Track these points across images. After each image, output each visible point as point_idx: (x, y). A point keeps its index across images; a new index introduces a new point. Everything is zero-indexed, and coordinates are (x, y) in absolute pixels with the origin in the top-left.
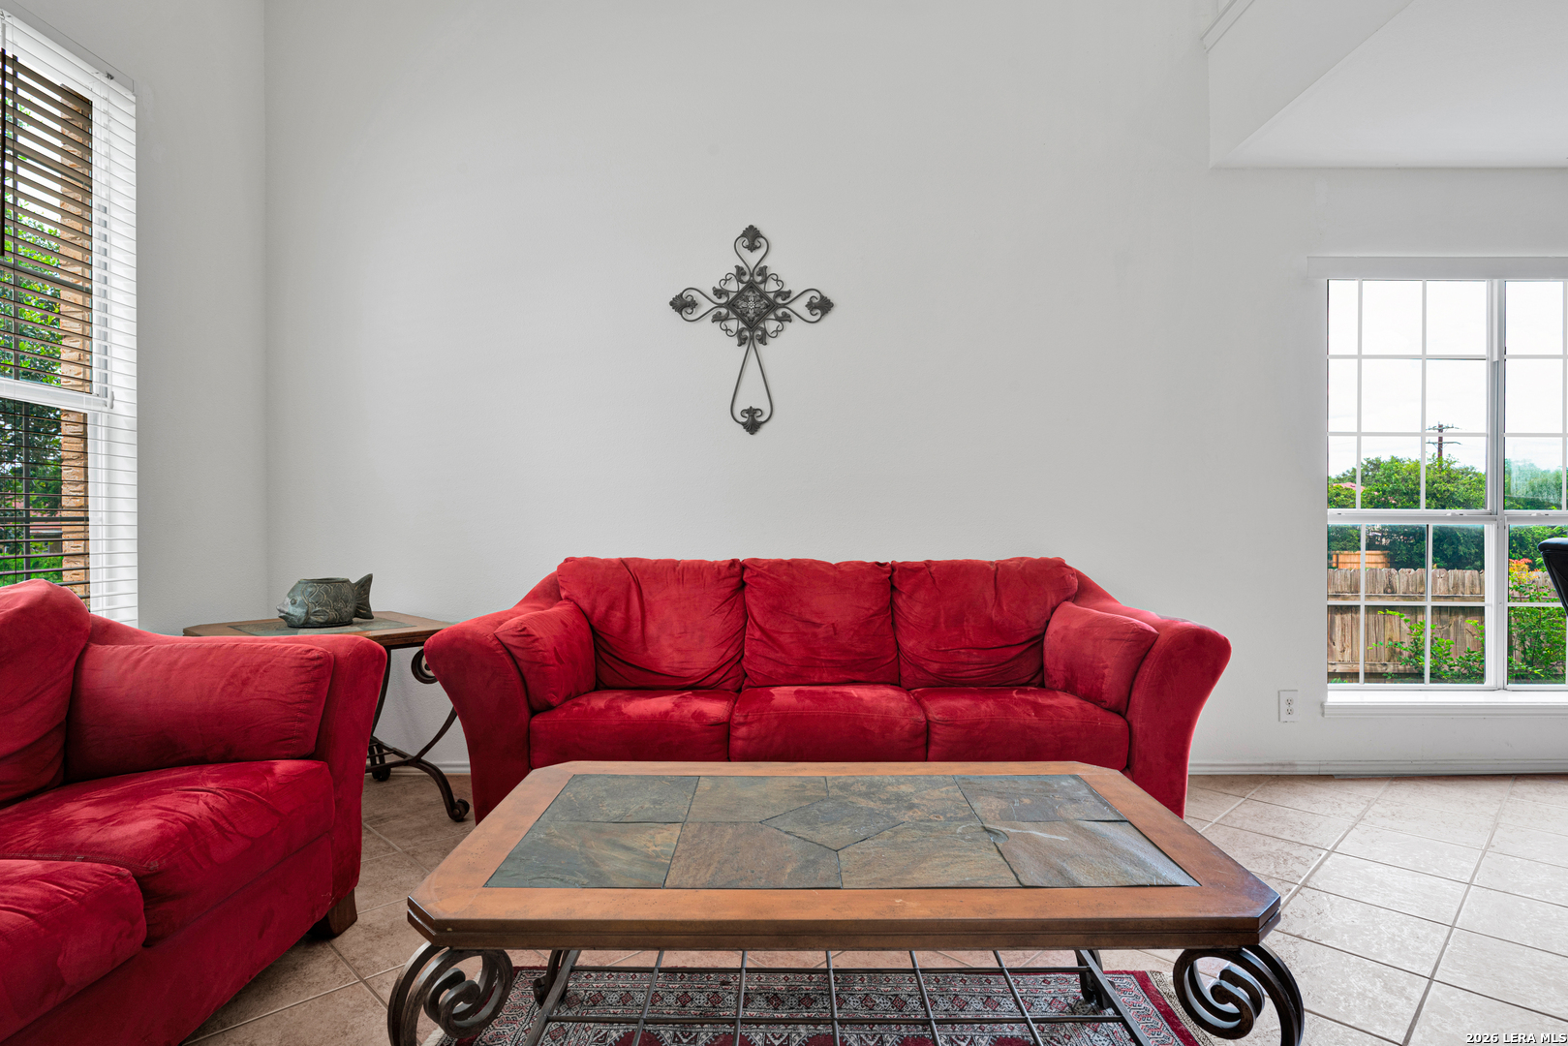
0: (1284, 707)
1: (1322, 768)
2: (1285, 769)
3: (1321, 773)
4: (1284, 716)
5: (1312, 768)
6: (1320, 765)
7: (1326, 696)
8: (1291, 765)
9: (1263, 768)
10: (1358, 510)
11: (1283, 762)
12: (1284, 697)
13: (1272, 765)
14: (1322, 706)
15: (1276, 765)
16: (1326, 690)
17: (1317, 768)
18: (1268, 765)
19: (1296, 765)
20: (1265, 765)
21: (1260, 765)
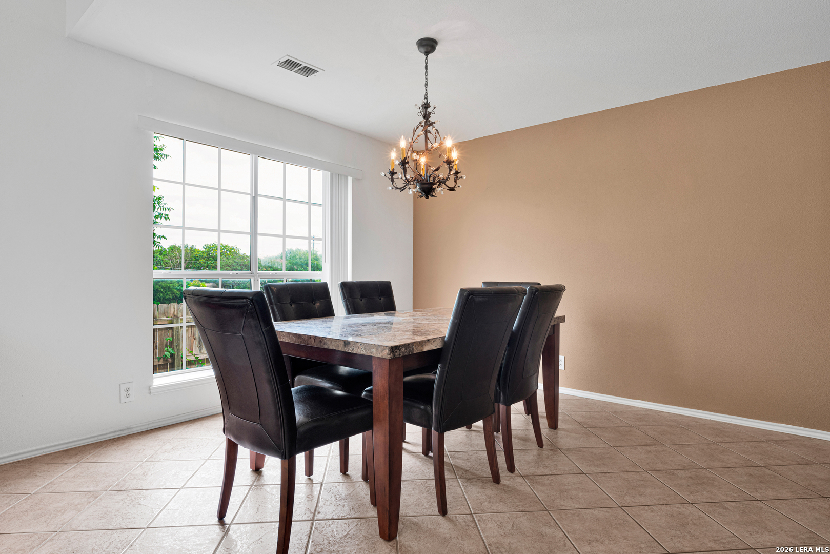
0: (123, 393)
1: (149, 426)
2: (124, 432)
3: (149, 429)
4: (124, 399)
5: (144, 427)
6: (148, 424)
7: (153, 382)
8: (128, 429)
9: (108, 436)
10: (183, 271)
11: (123, 429)
12: (123, 387)
13: (115, 432)
14: (149, 389)
15: (118, 431)
16: (153, 378)
17: (146, 427)
18: (112, 432)
19: (132, 428)
20: (110, 433)
21: (106, 434)
